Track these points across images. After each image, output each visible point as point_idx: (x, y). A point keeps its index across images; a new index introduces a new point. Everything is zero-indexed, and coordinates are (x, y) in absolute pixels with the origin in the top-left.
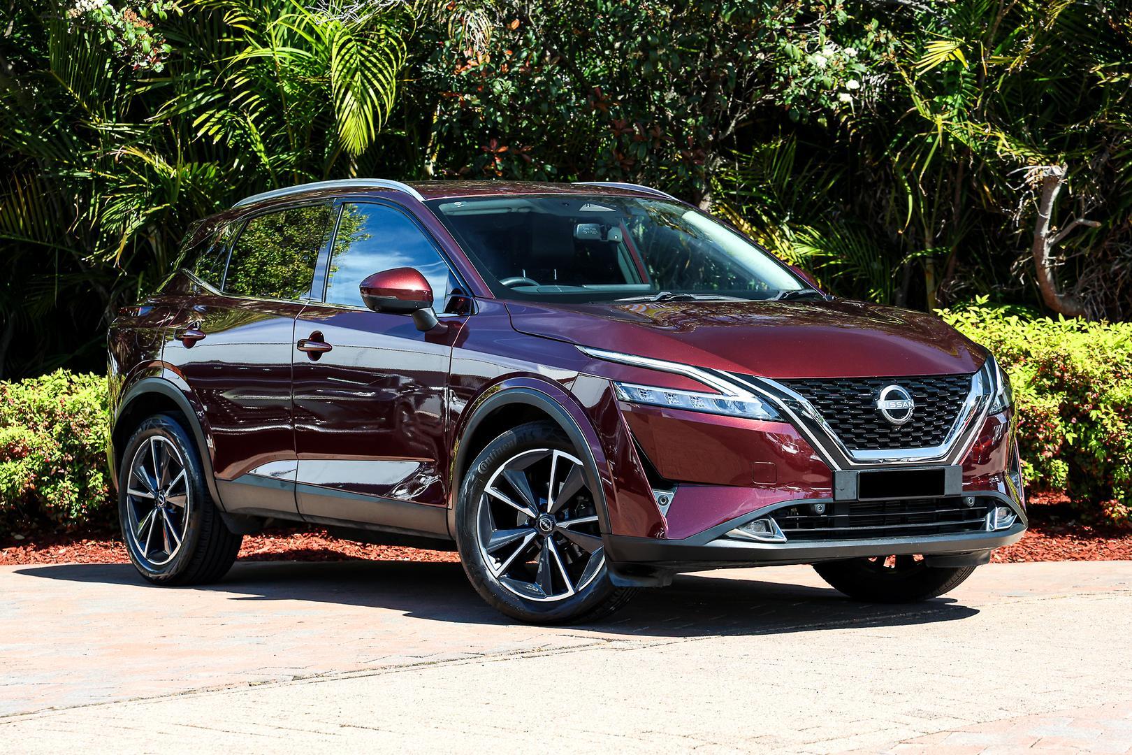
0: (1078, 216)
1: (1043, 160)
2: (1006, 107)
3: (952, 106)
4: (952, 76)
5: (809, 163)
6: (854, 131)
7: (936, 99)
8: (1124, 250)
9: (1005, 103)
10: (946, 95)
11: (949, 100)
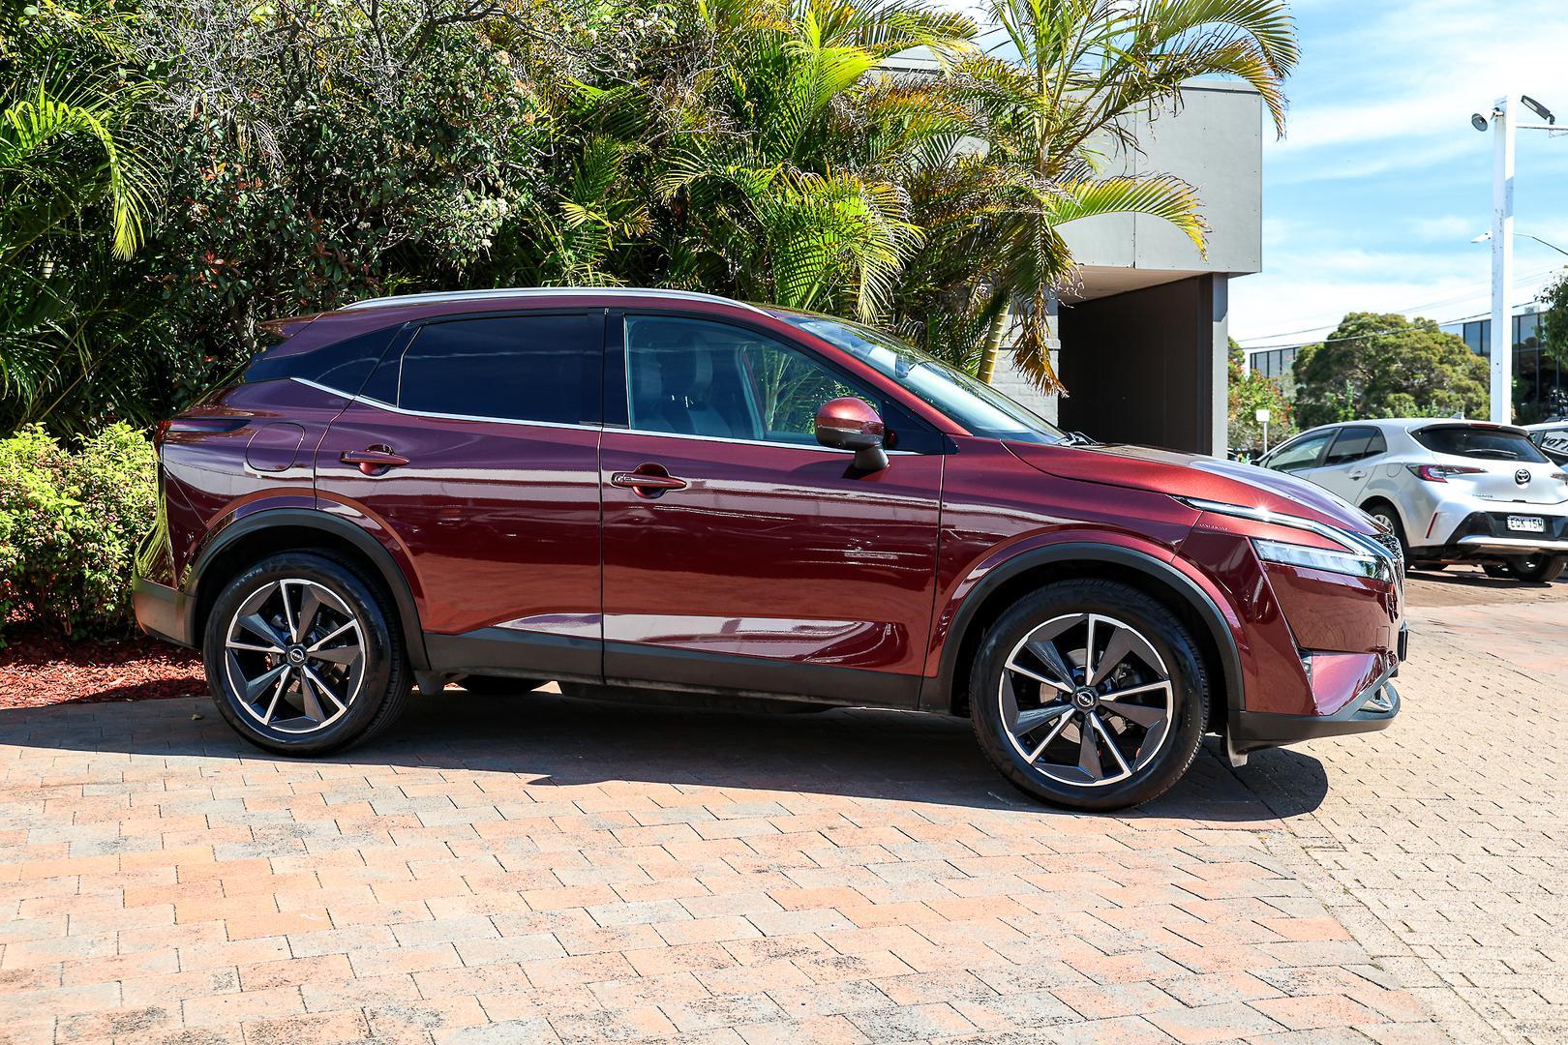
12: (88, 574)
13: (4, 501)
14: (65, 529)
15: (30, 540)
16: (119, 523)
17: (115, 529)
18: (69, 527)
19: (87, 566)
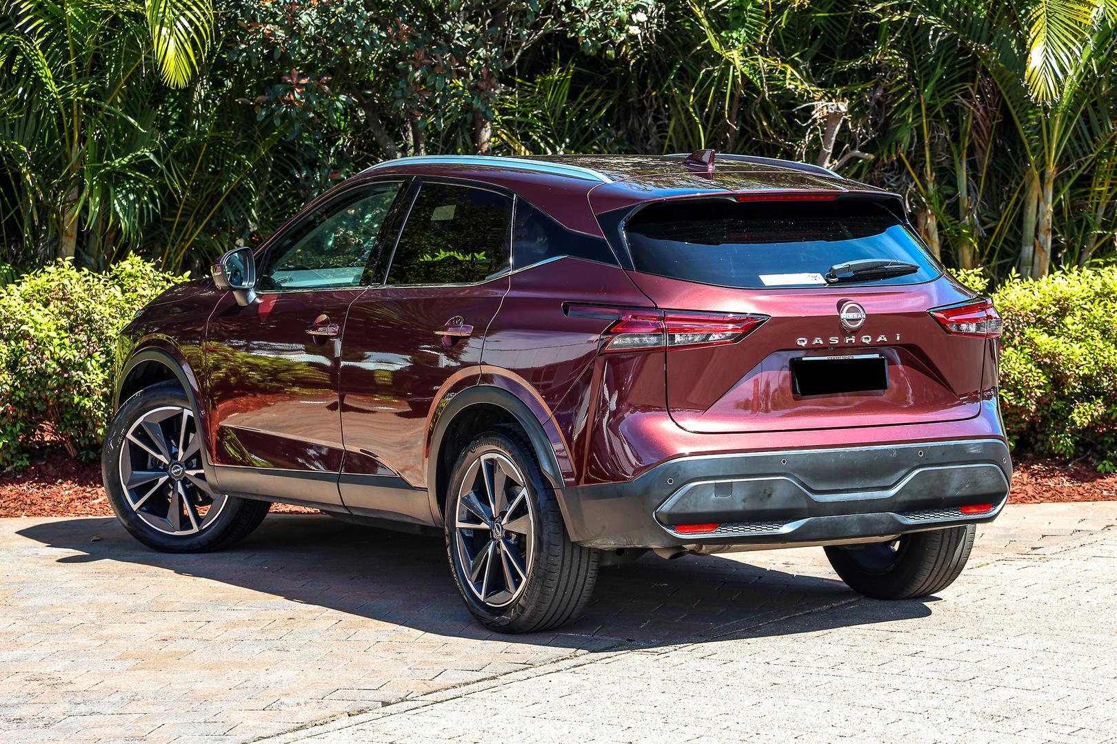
0: (853, 148)
1: (826, 95)
2: (783, 40)
3: (737, 40)
4: (736, 11)
5: (585, 91)
6: (633, 61)
7: (723, 34)
8: (888, 180)
9: (781, 36)
10: (731, 30)
11: (735, 35)
12: (76, 400)
13: (4, 333)
14: (52, 358)
15: (22, 368)
16: (102, 353)
17: (98, 359)
18: (56, 357)
19: (75, 392)
